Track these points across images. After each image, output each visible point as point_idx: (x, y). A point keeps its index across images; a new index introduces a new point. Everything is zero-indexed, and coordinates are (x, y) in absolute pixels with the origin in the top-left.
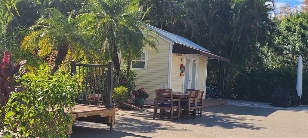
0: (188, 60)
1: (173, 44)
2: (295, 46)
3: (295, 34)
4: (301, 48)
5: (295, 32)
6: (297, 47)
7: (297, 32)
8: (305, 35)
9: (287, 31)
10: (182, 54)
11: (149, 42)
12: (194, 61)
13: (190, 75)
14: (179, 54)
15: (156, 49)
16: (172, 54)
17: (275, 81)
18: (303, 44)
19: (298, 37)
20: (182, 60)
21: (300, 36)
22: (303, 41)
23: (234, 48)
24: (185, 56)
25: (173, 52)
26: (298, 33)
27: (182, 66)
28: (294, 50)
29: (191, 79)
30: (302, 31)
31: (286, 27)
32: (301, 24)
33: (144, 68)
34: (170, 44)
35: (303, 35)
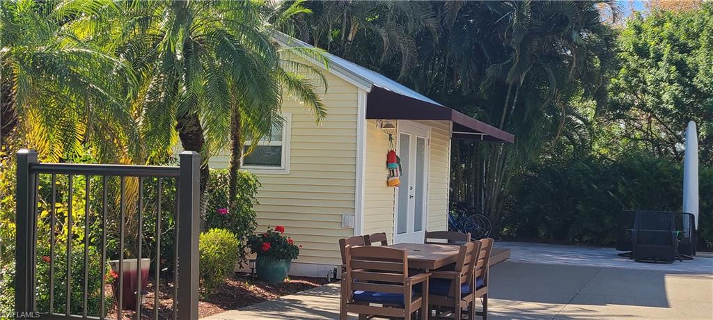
0: (405, 138)
1: (369, 90)
2: (659, 96)
3: (661, 64)
4: (677, 102)
5: (659, 57)
6: (666, 97)
7: (665, 58)
8: (686, 66)
9: (636, 57)
10: (392, 122)
11: (296, 85)
12: (421, 142)
13: (412, 182)
14: (385, 121)
15: (318, 106)
16: (365, 121)
17: (621, 189)
18: (681, 91)
19: (668, 71)
20: (391, 138)
21: (673, 68)
22: (681, 82)
23: (510, 104)
24: (401, 126)
25: (369, 116)
26: (670, 61)
27: (391, 157)
29: (413, 193)
30: (677, 56)
31: (635, 45)
32: (672, 39)
33: (280, 165)
34: (360, 93)
35: (681, 66)
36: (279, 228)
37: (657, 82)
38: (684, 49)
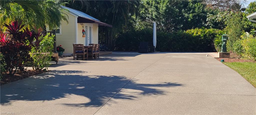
0: (86, 27)
1: (78, 17)
2: (152, 15)
3: (153, 7)
4: (156, 16)
5: (152, 5)
6: (154, 15)
7: (153, 5)
8: (158, 7)
9: (147, 5)
10: (83, 23)
11: (63, 17)
12: (90, 28)
13: (88, 36)
14: (81, 23)
15: (67, 21)
16: (77, 23)
17: (141, 38)
18: (157, 14)
19: (154, 9)
20: (83, 27)
21: (155, 8)
22: (157, 12)
23: (115, 17)
24: (85, 24)
25: (78, 22)
27: (83, 31)
28: (152, 18)
29: (89, 39)
30: (156, 5)
31: (147, 2)
34: (76, 17)
35: (157, 7)
36: (60, 46)
37: (152, 11)
38: (158, 3)
